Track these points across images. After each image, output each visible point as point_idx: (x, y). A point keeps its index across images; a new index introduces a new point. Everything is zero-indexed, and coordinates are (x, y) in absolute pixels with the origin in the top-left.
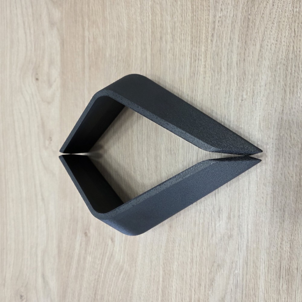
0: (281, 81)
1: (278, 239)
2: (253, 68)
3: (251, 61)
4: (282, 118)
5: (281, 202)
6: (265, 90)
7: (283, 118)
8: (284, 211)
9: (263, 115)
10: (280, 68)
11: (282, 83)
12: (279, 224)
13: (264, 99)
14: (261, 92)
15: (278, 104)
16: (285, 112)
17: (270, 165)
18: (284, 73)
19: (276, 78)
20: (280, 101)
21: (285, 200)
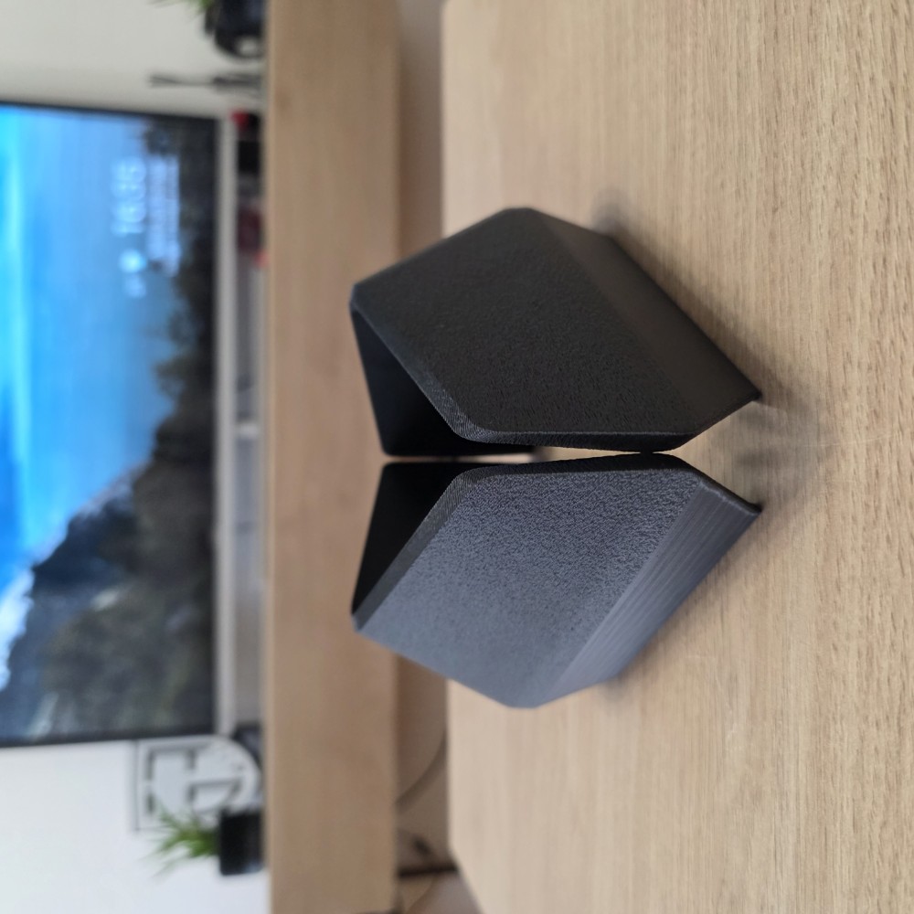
0: (879, 76)
1: (883, 862)
2: (799, 57)
3: (794, 29)
4: (885, 261)
5: (889, 680)
6: (834, 139)
7: (888, 259)
8: (900, 731)
9: (830, 261)
10: (872, 16)
11: (882, 82)
12: (883, 788)
13: (832, 181)
14: (823, 156)
15: (870, 191)
16: (894, 225)
17: (853, 496)
18: (887, 29)
19: (864, 68)
20: (877, 175)
21: (901, 675)
